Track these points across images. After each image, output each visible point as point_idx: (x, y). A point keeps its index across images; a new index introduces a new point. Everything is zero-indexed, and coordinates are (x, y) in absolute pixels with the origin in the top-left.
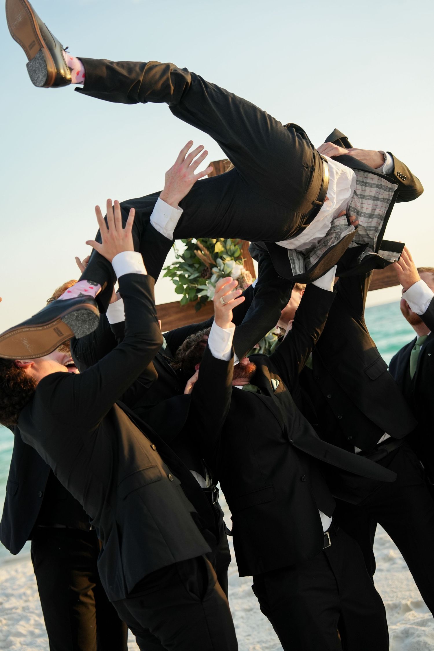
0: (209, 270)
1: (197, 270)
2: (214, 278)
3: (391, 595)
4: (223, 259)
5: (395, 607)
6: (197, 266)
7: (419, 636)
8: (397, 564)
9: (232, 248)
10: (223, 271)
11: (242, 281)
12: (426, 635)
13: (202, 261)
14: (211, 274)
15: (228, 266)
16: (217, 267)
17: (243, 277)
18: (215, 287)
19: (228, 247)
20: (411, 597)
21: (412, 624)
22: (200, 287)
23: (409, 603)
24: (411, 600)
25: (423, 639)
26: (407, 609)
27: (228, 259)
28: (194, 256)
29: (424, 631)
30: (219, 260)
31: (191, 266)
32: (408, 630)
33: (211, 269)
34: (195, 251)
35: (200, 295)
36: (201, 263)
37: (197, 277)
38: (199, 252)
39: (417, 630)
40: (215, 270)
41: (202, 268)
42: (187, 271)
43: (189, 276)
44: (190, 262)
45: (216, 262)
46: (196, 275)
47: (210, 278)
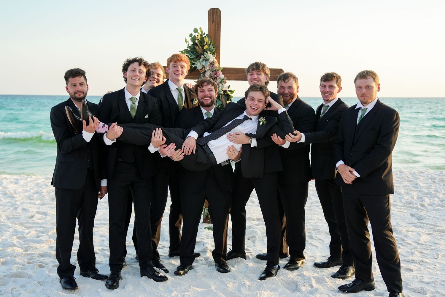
0: (200, 56)
1: (195, 55)
2: (201, 60)
3: (248, 214)
4: (207, 52)
5: (249, 218)
6: (195, 53)
7: (254, 229)
8: (255, 204)
9: (212, 48)
10: (206, 58)
11: (213, 64)
12: (257, 229)
13: (198, 51)
14: (200, 58)
15: (209, 56)
16: (204, 55)
17: (214, 62)
18: (201, 64)
19: (210, 48)
20: (256, 216)
21: (254, 224)
22: (194, 62)
23: (255, 218)
24: (256, 217)
25: (255, 230)
26: (254, 220)
27: (209, 53)
28: (194, 48)
29: (257, 227)
30: (205, 52)
31: (192, 52)
32: (251, 226)
33: (201, 56)
34: (195, 46)
35: (193, 66)
36: (197, 52)
37: (194, 58)
38: (197, 47)
39: (254, 226)
40: (202, 56)
41: (197, 54)
42: (190, 54)
43: (190, 57)
44: (192, 51)
45: (204, 53)
46: (194, 57)
47: (199, 59)
